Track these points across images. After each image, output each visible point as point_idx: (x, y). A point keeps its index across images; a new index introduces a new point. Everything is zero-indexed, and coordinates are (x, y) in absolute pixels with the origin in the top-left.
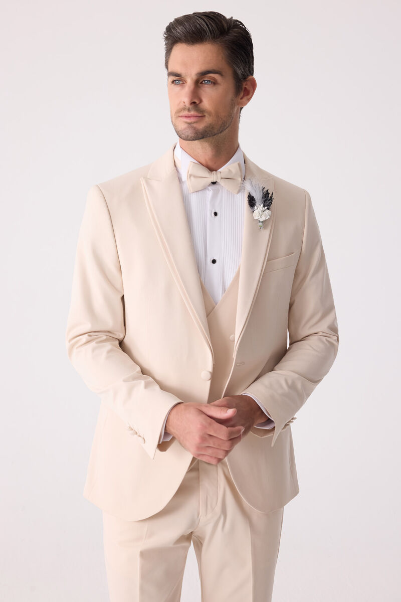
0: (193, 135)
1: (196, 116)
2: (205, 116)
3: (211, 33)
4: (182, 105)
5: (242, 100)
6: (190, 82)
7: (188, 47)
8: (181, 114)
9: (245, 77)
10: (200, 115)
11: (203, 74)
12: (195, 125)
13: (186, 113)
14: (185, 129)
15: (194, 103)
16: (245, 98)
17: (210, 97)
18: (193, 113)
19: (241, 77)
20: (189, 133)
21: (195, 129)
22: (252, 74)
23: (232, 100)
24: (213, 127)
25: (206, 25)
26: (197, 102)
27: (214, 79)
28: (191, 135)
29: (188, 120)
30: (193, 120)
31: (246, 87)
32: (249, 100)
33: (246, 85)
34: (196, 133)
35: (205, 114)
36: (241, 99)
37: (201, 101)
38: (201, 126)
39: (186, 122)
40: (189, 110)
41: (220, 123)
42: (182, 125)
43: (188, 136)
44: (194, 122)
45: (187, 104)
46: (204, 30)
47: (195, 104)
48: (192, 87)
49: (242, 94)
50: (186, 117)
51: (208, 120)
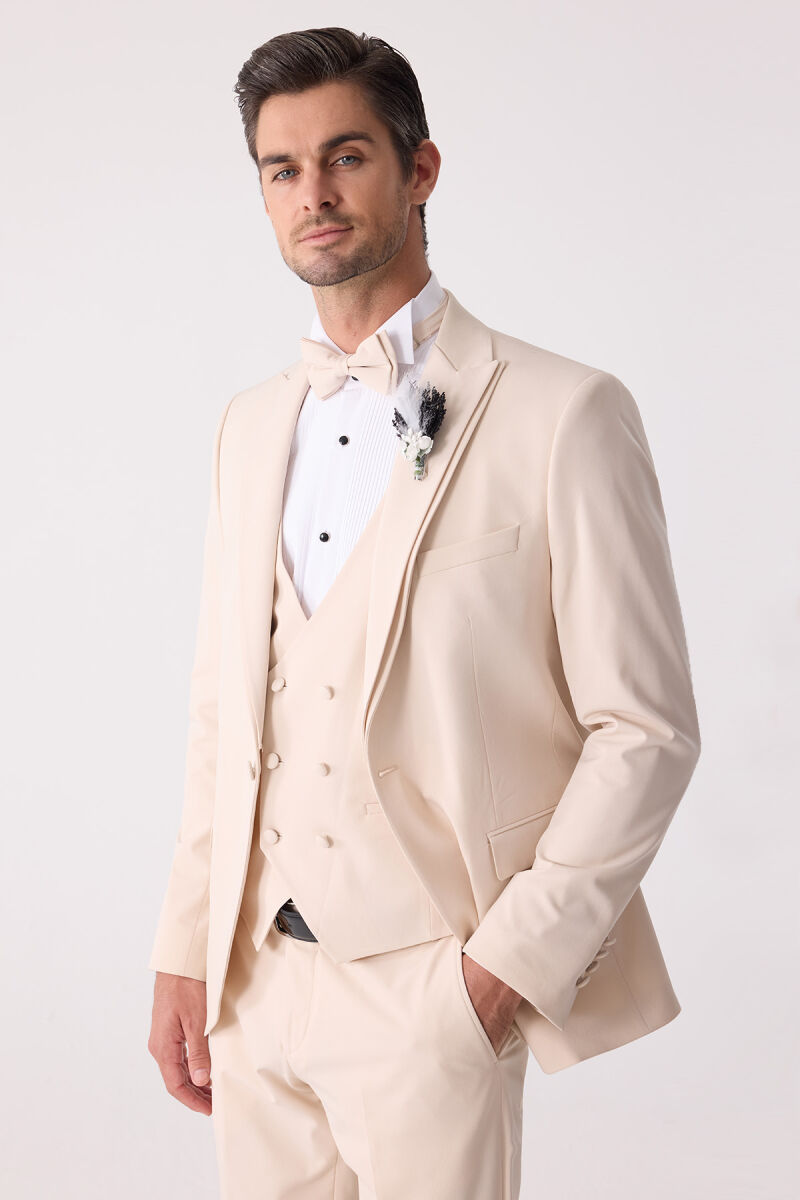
0: (335, 270)
1: (336, 231)
2: (352, 228)
3: (333, 62)
4: (302, 216)
5: (417, 190)
6: (308, 167)
7: (293, 100)
8: (303, 235)
9: (415, 143)
10: (343, 227)
11: (333, 145)
12: (335, 250)
13: (313, 229)
14: (316, 263)
15: (326, 204)
16: (424, 185)
17: (355, 189)
18: (327, 225)
19: (407, 141)
20: (327, 267)
21: (336, 257)
22: (427, 136)
23: (399, 191)
24: (371, 250)
25: (320, 49)
26: (333, 201)
27: (357, 150)
28: (330, 272)
29: (320, 242)
30: (329, 239)
31: (421, 162)
32: (432, 186)
33: (420, 158)
34: (341, 265)
35: (354, 224)
36: (416, 187)
37: (340, 199)
38: (348, 251)
39: (317, 248)
40: (318, 222)
41: (382, 238)
42: (309, 256)
43: (325, 275)
44: (334, 244)
45: (314, 211)
46: (317, 57)
47: (328, 206)
48: (316, 174)
49: (416, 177)
50: (314, 237)
51: (360, 235)
